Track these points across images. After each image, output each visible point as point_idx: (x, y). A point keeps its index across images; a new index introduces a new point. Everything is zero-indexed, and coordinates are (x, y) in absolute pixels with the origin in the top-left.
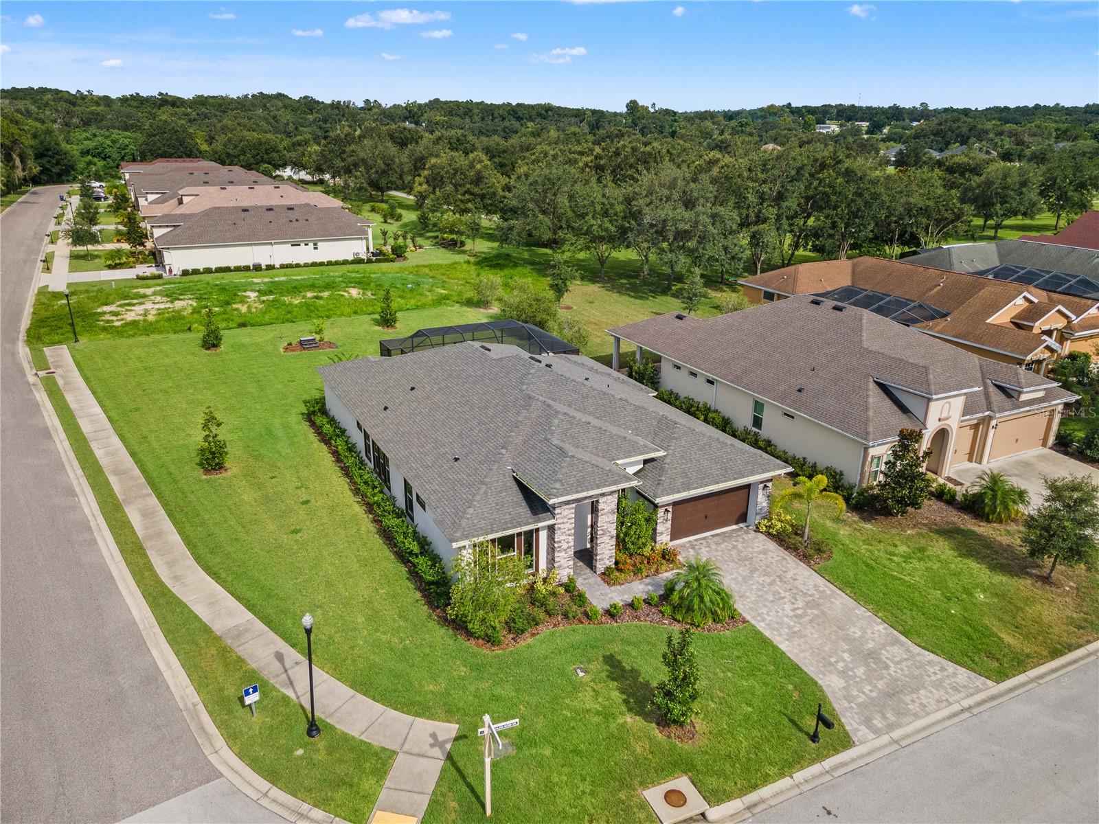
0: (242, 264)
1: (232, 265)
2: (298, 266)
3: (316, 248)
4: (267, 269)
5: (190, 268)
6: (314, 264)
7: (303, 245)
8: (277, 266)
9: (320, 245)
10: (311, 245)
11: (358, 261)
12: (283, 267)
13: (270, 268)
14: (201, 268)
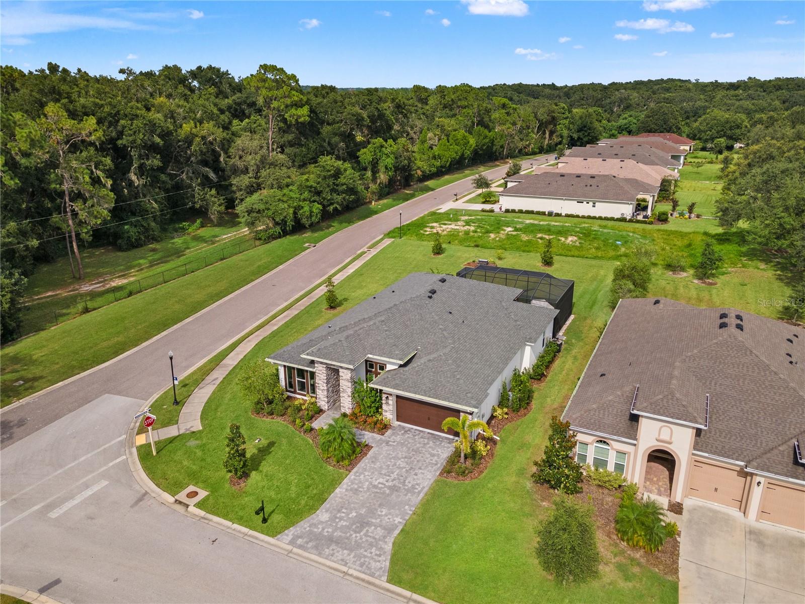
0: (541, 210)
1: (535, 210)
2: (578, 216)
3: (594, 206)
4: (555, 216)
5: (510, 208)
6: (589, 217)
7: (585, 203)
8: (563, 214)
9: (597, 204)
10: (591, 204)
11: (623, 220)
12: (567, 216)
13: (558, 215)
14: (517, 209)
